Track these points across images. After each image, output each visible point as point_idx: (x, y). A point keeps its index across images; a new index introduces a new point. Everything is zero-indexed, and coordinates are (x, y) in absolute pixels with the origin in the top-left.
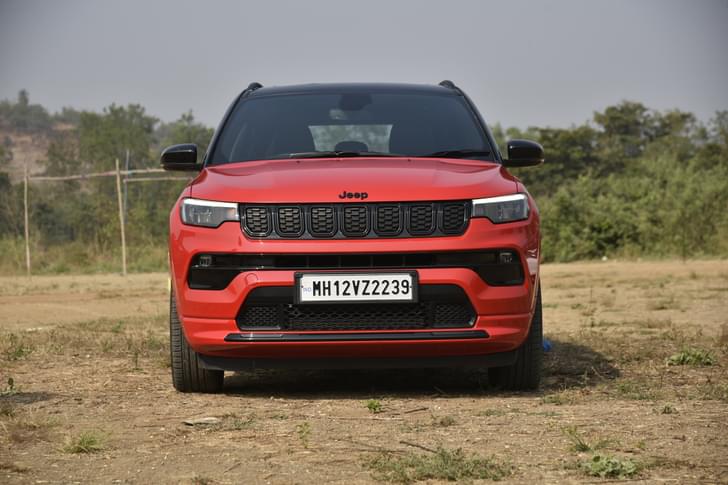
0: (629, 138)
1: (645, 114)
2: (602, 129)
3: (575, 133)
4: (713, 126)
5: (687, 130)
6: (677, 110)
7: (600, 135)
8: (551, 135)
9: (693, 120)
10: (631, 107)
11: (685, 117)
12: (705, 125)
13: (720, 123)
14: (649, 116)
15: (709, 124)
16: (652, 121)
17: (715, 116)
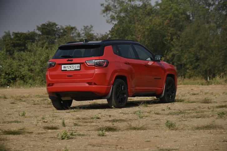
0: (50, 36)
1: (57, 27)
2: (40, 33)
3: (29, 34)
4: (83, 32)
5: (73, 34)
6: (70, 26)
7: (40, 35)
8: (19, 35)
9: (76, 30)
10: (51, 24)
11: (72, 28)
12: (80, 31)
13: (85, 31)
14: (59, 28)
15: (81, 31)
16: (60, 30)
17: (83, 28)
